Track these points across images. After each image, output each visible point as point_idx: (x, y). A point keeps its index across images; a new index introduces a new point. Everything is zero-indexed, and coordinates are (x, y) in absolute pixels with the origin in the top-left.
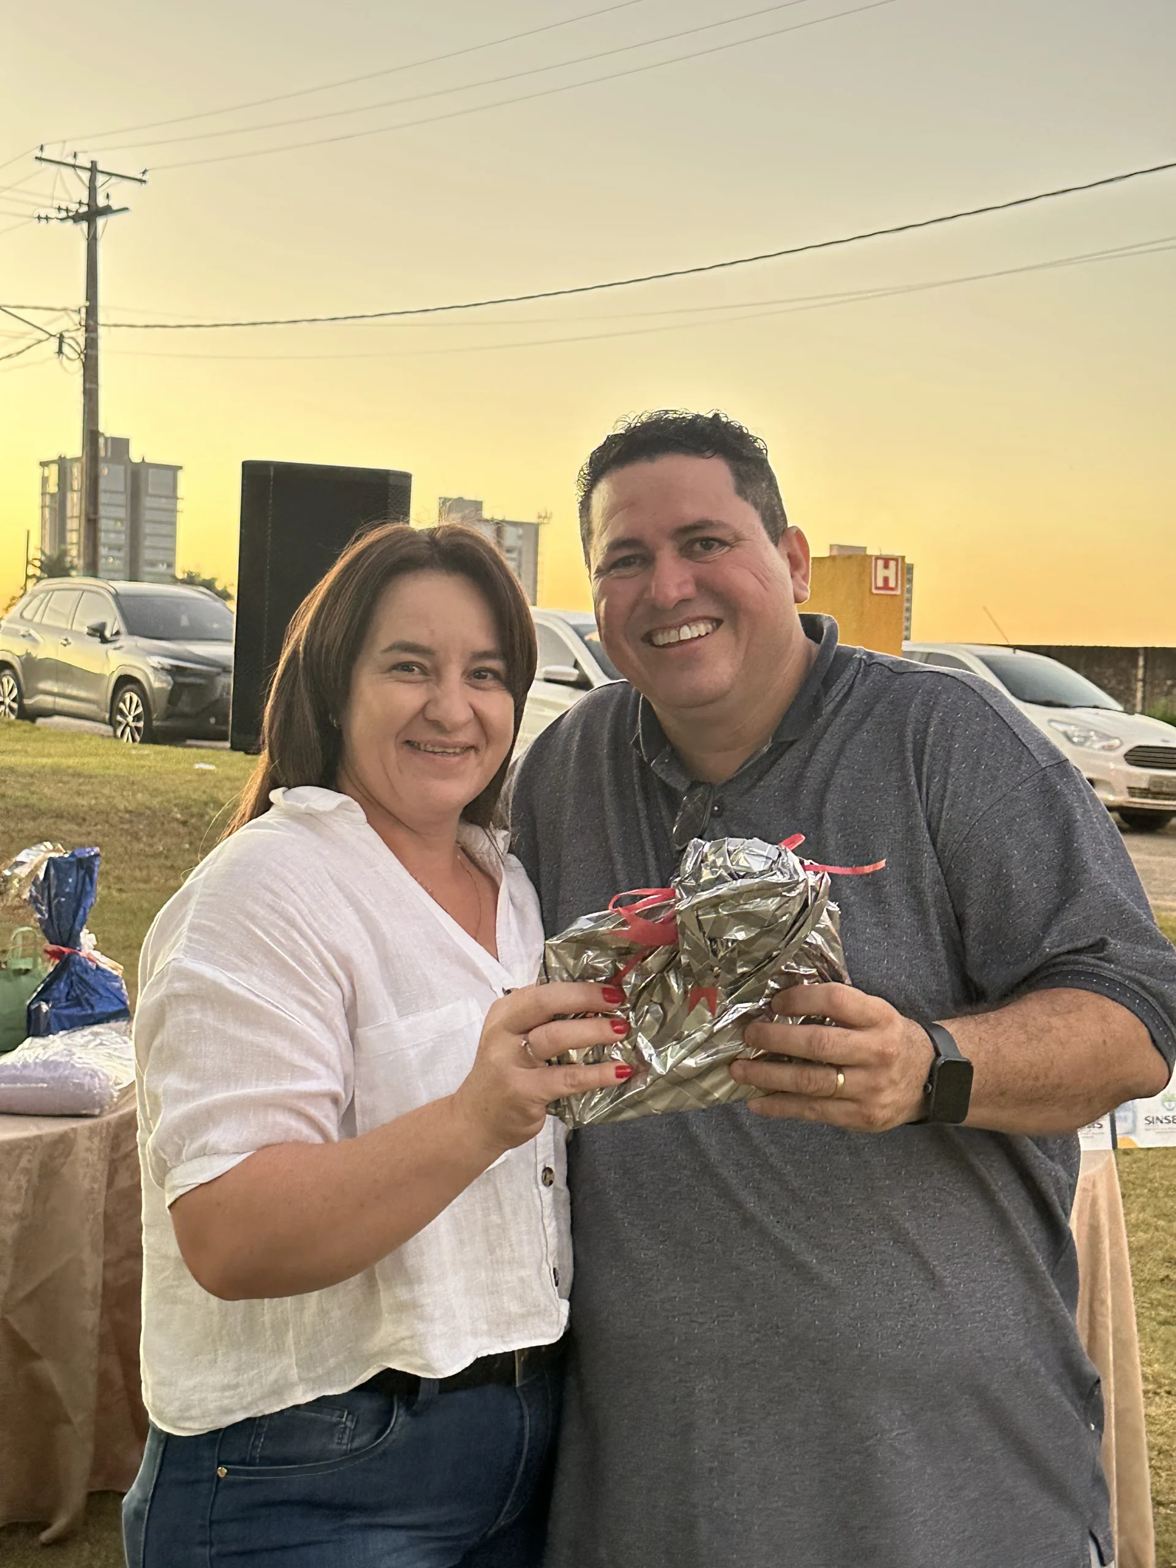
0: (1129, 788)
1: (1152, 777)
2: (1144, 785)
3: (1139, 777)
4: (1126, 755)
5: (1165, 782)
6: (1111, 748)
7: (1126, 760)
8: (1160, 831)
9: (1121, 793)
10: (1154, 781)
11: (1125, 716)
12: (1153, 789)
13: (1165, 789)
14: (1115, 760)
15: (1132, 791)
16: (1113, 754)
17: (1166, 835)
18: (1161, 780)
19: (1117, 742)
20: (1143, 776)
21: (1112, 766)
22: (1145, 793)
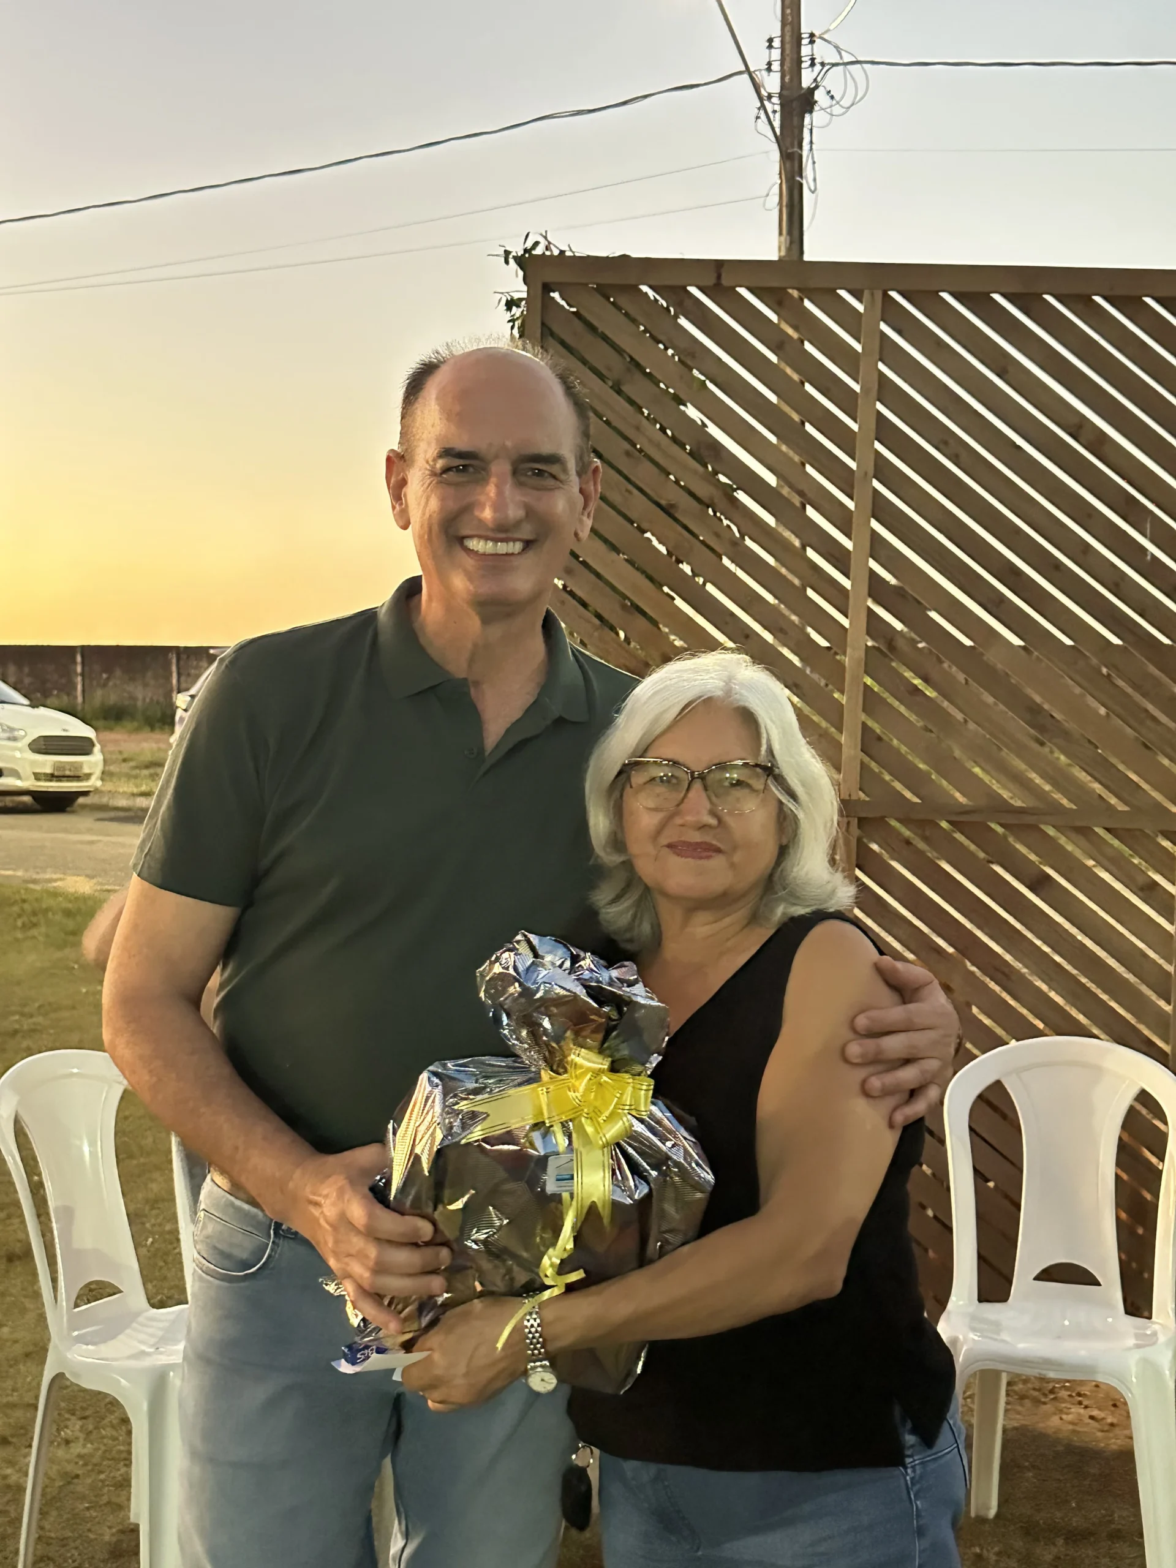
0: (34, 774)
1: (55, 763)
2: (49, 771)
3: (44, 764)
4: (29, 745)
5: (68, 767)
6: (15, 739)
7: (30, 749)
8: (68, 809)
9: (27, 779)
10: (58, 766)
11: (30, 709)
12: (56, 774)
13: (68, 773)
14: (20, 750)
15: (37, 777)
16: (19, 744)
17: (73, 812)
18: (63, 765)
19: (22, 733)
20: (48, 763)
21: (18, 754)
22: (52, 777)
